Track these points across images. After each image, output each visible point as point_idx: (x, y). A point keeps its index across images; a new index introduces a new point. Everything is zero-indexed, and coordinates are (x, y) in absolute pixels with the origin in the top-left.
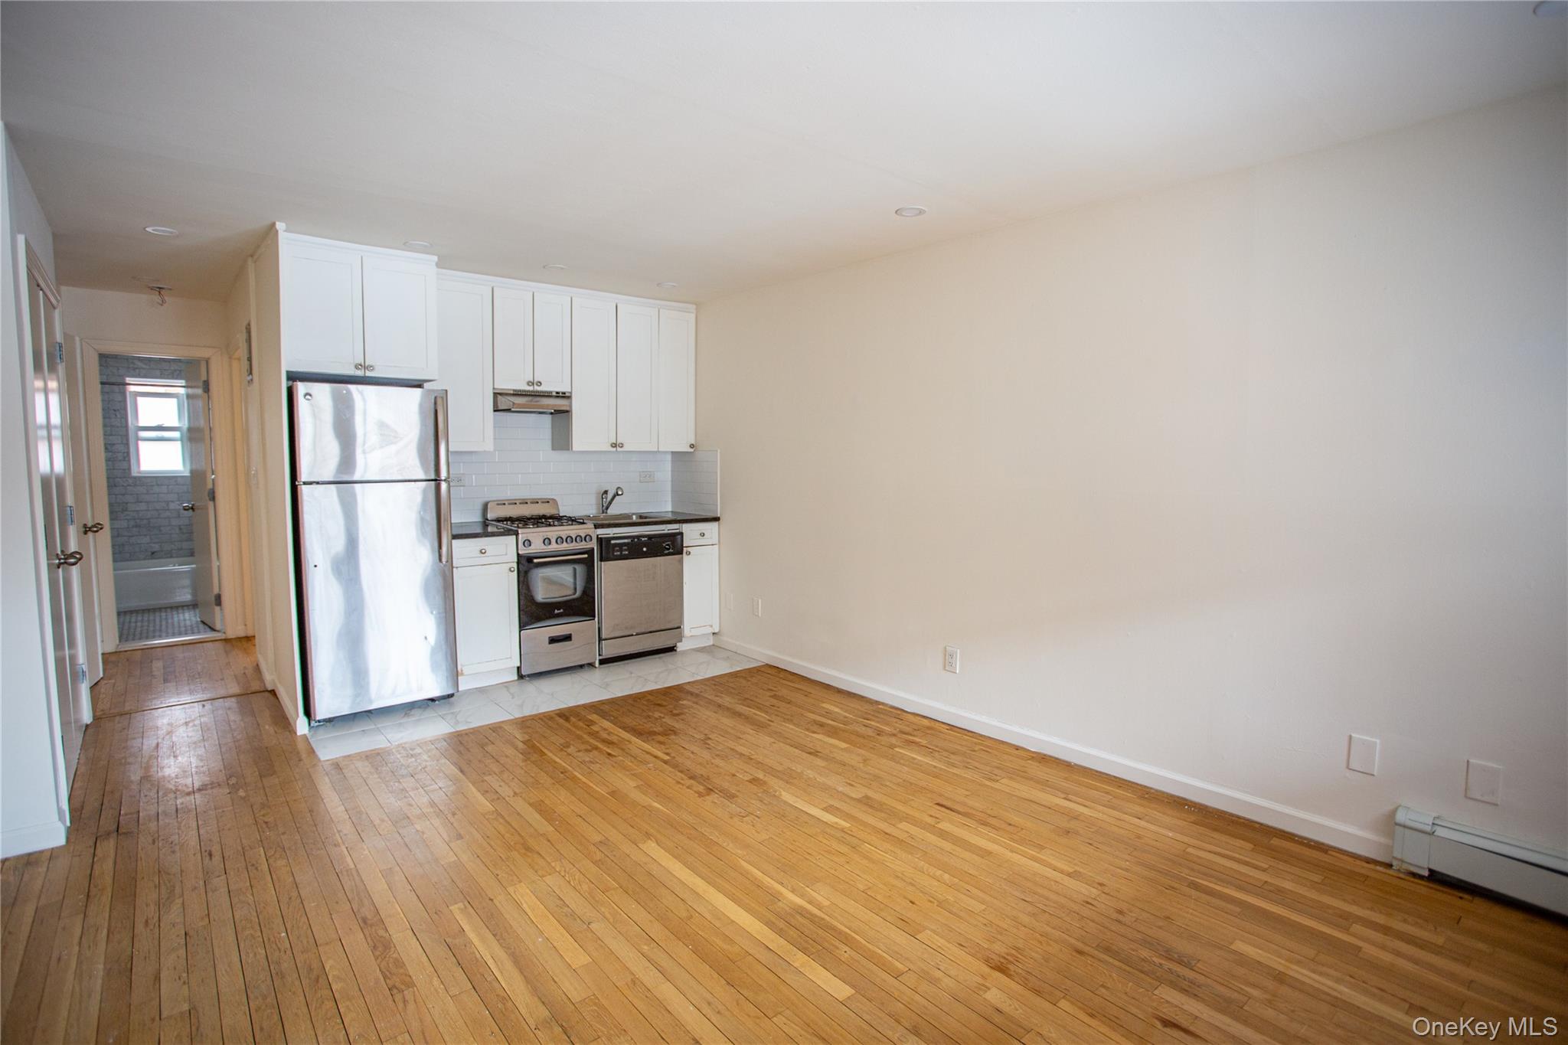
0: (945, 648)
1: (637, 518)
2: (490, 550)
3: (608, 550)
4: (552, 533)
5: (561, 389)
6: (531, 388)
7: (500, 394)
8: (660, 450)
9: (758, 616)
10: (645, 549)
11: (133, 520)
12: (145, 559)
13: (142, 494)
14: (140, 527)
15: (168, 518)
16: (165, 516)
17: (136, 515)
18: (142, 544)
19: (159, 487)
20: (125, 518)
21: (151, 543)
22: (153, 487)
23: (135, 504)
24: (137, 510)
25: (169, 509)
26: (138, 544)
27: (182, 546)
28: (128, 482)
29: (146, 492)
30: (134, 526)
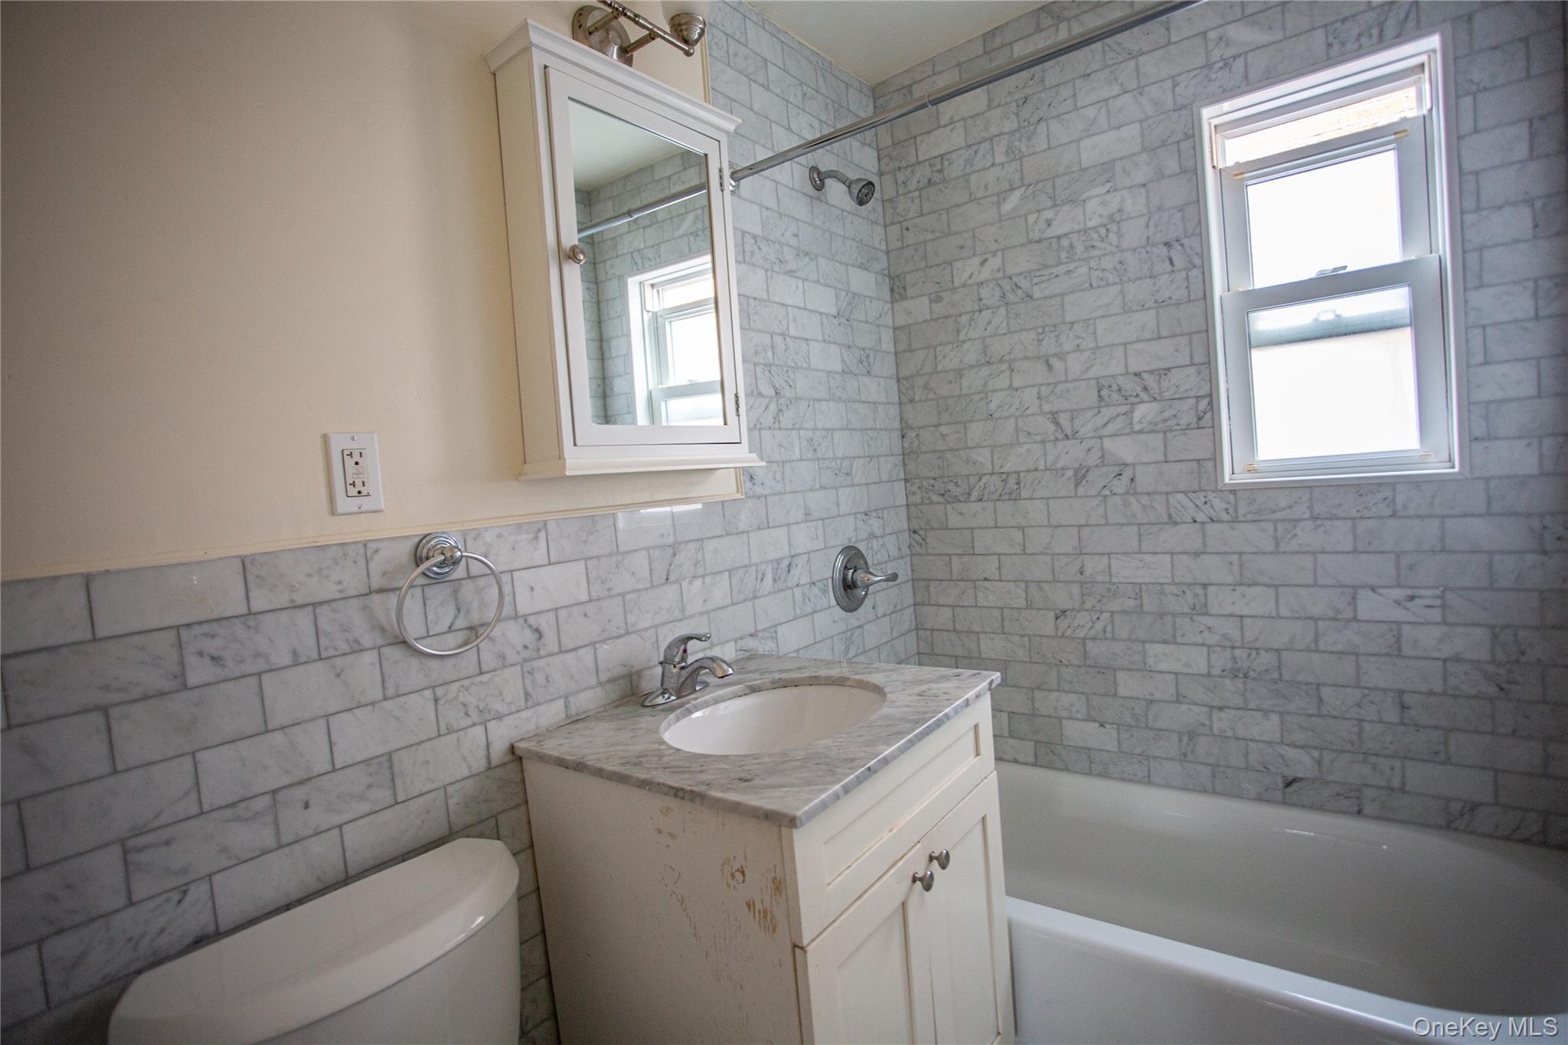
11: (1223, 647)
12: (1259, 799)
13: (1255, 553)
14: (1246, 676)
15: (1350, 653)
16: (1339, 647)
17: (1235, 634)
18: (1251, 740)
19: (1319, 526)
20: (1199, 639)
21: (1282, 743)
22: (1295, 527)
23: (1234, 590)
24: (1238, 613)
25: (1355, 619)
26: (1237, 739)
27: (1403, 777)
28: (1212, 506)
29: (1271, 548)
30: (1226, 673)
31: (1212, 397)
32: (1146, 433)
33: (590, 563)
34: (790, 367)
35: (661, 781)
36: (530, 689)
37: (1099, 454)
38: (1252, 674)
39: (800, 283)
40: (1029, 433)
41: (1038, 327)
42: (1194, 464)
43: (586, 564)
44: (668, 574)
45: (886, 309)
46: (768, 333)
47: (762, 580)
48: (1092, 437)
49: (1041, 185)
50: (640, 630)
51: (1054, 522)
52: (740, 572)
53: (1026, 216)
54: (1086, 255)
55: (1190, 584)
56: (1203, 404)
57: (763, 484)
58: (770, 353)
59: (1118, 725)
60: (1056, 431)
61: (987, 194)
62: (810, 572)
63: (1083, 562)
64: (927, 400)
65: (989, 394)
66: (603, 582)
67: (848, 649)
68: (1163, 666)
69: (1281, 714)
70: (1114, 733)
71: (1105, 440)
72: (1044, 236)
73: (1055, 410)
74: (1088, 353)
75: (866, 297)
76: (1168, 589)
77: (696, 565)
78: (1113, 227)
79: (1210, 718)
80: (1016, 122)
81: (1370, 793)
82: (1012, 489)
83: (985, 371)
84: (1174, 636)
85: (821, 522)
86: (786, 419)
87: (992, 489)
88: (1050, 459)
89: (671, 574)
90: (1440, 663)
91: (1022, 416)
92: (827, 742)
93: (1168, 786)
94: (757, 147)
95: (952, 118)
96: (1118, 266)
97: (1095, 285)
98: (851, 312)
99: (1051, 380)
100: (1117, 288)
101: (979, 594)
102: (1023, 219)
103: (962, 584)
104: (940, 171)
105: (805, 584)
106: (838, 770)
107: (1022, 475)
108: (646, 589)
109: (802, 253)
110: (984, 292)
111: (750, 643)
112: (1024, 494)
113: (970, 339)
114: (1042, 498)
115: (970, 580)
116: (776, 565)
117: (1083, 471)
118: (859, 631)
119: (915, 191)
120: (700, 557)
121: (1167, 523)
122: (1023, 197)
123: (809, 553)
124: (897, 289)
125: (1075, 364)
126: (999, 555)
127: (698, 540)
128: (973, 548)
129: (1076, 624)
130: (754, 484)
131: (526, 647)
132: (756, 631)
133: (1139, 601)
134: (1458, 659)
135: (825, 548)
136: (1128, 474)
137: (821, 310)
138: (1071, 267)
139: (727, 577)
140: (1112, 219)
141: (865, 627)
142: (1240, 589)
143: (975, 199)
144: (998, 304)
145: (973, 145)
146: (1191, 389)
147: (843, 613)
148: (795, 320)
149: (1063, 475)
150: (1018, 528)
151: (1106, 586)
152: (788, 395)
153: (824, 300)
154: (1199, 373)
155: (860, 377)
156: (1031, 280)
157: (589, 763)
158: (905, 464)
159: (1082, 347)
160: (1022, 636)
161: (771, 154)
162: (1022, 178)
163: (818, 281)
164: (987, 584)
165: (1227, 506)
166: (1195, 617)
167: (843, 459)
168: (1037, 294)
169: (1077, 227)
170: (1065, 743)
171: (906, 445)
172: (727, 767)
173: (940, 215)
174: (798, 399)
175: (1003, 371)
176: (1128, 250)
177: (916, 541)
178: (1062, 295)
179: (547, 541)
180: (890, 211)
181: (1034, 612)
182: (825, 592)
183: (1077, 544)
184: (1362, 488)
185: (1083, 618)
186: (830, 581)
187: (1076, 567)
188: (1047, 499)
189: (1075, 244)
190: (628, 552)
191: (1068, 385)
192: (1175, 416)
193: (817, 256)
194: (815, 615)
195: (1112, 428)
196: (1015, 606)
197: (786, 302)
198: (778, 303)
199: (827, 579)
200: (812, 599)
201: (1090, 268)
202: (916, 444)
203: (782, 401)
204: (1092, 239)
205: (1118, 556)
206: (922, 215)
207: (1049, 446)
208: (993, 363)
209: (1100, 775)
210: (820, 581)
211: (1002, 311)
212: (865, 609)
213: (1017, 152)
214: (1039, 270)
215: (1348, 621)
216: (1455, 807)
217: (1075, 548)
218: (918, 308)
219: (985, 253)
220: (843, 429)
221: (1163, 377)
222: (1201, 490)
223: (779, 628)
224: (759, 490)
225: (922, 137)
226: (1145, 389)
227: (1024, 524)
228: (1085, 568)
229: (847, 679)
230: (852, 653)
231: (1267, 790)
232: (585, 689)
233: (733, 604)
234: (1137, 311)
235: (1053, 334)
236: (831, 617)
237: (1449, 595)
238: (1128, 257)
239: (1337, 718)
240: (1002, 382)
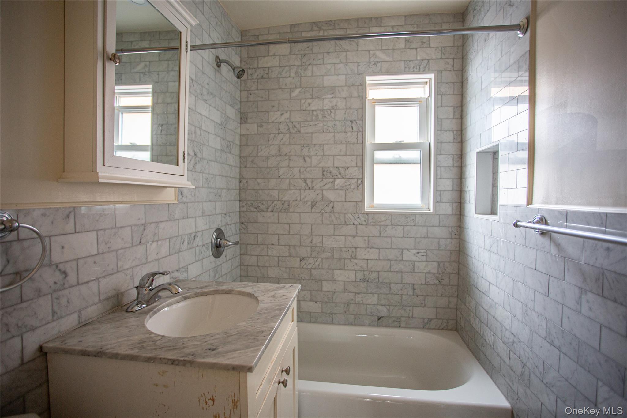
11: (361, 271)
12: (370, 325)
13: (373, 237)
14: (368, 281)
15: (400, 272)
16: (397, 270)
17: (365, 266)
18: (368, 304)
19: (393, 228)
20: (353, 268)
21: (378, 304)
22: (386, 228)
23: (366, 250)
24: (366, 258)
25: (402, 260)
26: (364, 304)
27: (413, 313)
28: (360, 219)
29: (378, 235)
30: (361, 280)
31: (362, 179)
32: (339, 190)
33: (99, 233)
34: (201, 143)
35: (163, 357)
36: (56, 308)
37: (321, 197)
38: (370, 280)
39: (208, 106)
40: (295, 186)
41: (302, 144)
42: (355, 203)
43: (97, 233)
44: (141, 240)
45: (238, 126)
46: (194, 126)
47: (183, 243)
48: (319, 190)
49: (307, 89)
50: (124, 270)
51: (302, 222)
52: (174, 239)
53: (301, 99)
54: (323, 120)
55: (351, 248)
56: (359, 181)
57: (186, 197)
58: (194, 135)
59: (322, 302)
60: (306, 186)
61: (286, 87)
62: (203, 239)
63: (312, 238)
64: (252, 167)
65: (280, 168)
66: (106, 244)
67: (215, 275)
68: (339, 279)
69: (378, 294)
70: (320, 305)
71: (324, 191)
72: (307, 109)
73: (306, 178)
74: (320, 157)
75: (231, 119)
76: (343, 249)
77: (154, 235)
78: (333, 111)
79: (355, 297)
80: (300, 62)
81: (403, 319)
82: (286, 208)
83: (279, 158)
84: (344, 267)
85: (208, 217)
86: (198, 168)
87: (278, 207)
88: (302, 197)
89: (142, 239)
90: (424, 274)
91: (292, 178)
92: (244, 323)
93: (339, 324)
94: (196, 38)
95: (274, 54)
96: (334, 126)
97: (324, 131)
98: (226, 124)
99: (305, 166)
100: (333, 134)
101: (269, 251)
102: (300, 100)
103: (262, 246)
104: (267, 74)
105: (200, 246)
106: (258, 338)
107: (291, 202)
108: (129, 247)
109: (210, 93)
110: (281, 127)
111: (176, 274)
112: (291, 210)
113: (273, 145)
114: (298, 212)
115: (265, 245)
116: (189, 237)
117: (315, 202)
118: (220, 267)
119: (255, 79)
120: (157, 231)
121: (344, 224)
122: (300, 92)
123: (203, 231)
124: (243, 119)
125: (315, 160)
126: (279, 234)
127: (156, 223)
128: (268, 231)
129: (308, 263)
130: (183, 197)
131: (55, 283)
132: (179, 268)
133: (332, 254)
134: (429, 273)
135: (209, 229)
136: (331, 205)
137: (215, 121)
138: (316, 123)
139: (168, 242)
140: (333, 107)
141: (223, 265)
142: (368, 250)
143: (281, 88)
144: (286, 132)
145: (282, 67)
146: (356, 175)
147: (214, 259)
148: (205, 122)
149: (307, 204)
150: (287, 224)
151: (321, 248)
152: (199, 156)
153: (217, 117)
154: (359, 170)
155: (227, 153)
156: (301, 125)
157: (107, 351)
158: (240, 194)
159: (318, 155)
160: (286, 268)
161: (201, 44)
162: (301, 85)
163: (215, 107)
164: (273, 246)
165: (365, 219)
166: (352, 260)
167: (218, 189)
168: (302, 131)
169: (320, 108)
170: (301, 311)
171: (241, 185)
172: (199, 343)
173: (266, 91)
174: (203, 159)
175: (286, 160)
176: (337, 121)
177: (243, 227)
178: (312, 133)
179: (75, 219)
180: (243, 85)
181: (292, 258)
182: (208, 249)
183: (310, 232)
184: (406, 216)
185: (311, 261)
186: (210, 244)
187: (310, 239)
188: (300, 213)
189: (318, 114)
190: (121, 227)
191: (311, 168)
192: (349, 185)
193: (215, 96)
194: (204, 260)
195: (327, 187)
196: (284, 255)
197: (202, 113)
198: (199, 113)
199: (209, 243)
200: (203, 252)
201: (323, 125)
202: (246, 185)
203: (197, 159)
204: (325, 114)
205: (326, 236)
206: (257, 89)
207: (302, 191)
208: (282, 156)
209: (314, 323)
210: (206, 244)
211: (288, 135)
212: (222, 257)
213: (299, 74)
214: (304, 122)
215: (400, 261)
216: (426, 321)
217: (310, 233)
218: (252, 128)
219: (283, 111)
220: (219, 175)
221: (346, 170)
222: (357, 213)
223: (189, 266)
224: (184, 200)
225: (261, 58)
226: (340, 173)
227: (290, 222)
228: (313, 241)
229: (233, 290)
230: (216, 278)
231: (372, 322)
232: (92, 305)
233: (170, 255)
234: (339, 144)
235: (307, 148)
236: (210, 261)
237: (428, 252)
238: (337, 123)
239: (395, 294)
240: (285, 164)
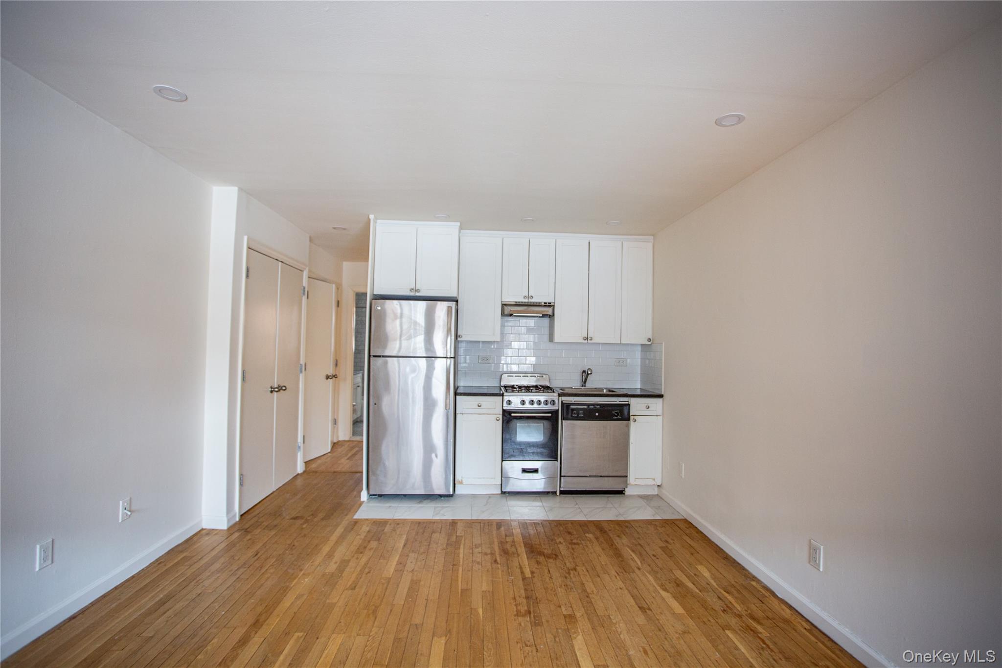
0: (810, 541)
1: (607, 392)
2: (484, 405)
3: (569, 412)
4: (526, 397)
5: (547, 301)
6: (526, 300)
7: (505, 305)
8: (622, 342)
9: (682, 477)
10: (597, 414)
